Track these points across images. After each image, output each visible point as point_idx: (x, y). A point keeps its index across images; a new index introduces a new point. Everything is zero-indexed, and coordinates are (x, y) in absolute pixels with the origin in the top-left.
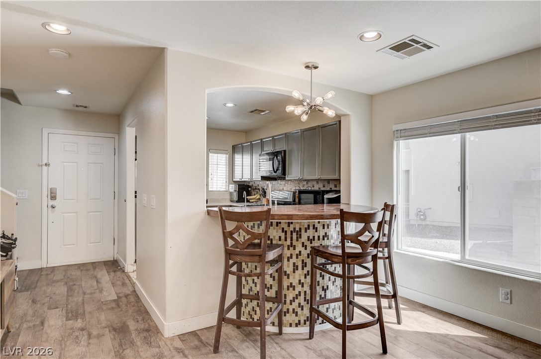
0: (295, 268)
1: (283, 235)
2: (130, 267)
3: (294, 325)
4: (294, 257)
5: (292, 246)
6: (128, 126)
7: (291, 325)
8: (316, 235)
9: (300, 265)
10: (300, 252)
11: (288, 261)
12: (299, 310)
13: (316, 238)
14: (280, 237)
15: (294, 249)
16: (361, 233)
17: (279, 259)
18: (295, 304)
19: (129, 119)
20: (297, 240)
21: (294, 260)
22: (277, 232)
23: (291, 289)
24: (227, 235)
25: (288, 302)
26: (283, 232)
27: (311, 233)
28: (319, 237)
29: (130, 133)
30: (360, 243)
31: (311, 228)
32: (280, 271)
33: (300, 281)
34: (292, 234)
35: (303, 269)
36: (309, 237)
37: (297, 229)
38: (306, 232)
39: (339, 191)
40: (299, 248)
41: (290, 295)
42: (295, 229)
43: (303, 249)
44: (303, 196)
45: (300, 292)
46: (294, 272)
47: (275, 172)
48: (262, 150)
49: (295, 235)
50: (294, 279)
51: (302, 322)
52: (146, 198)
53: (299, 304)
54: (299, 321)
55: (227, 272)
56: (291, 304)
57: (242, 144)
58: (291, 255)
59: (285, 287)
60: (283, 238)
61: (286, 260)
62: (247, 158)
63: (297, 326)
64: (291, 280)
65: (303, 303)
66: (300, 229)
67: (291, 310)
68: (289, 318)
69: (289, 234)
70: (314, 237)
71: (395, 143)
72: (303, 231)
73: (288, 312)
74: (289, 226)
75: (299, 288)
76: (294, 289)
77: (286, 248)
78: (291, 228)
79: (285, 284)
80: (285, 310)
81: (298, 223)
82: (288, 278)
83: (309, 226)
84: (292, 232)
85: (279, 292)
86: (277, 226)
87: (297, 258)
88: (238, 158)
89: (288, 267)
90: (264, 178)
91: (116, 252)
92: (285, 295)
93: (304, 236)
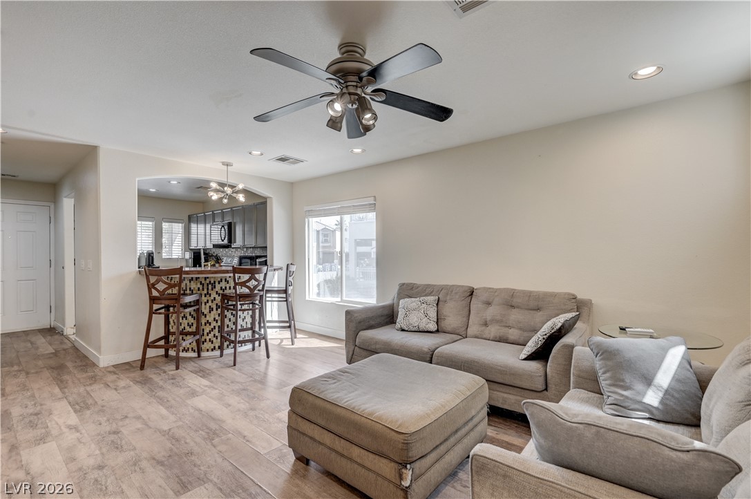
0: (211, 309)
1: (201, 287)
2: (69, 330)
3: (210, 350)
4: (210, 302)
5: (208, 294)
6: (65, 197)
7: (208, 350)
8: (228, 286)
9: (214, 307)
10: (215, 298)
11: (205, 304)
12: (214, 339)
13: (228, 288)
14: (199, 288)
15: (210, 296)
16: (248, 281)
17: (197, 302)
18: (211, 336)
19: (66, 191)
20: (212, 290)
21: (210, 303)
22: (197, 284)
23: (208, 325)
24: (151, 287)
25: (205, 334)
26: (201, 284)
27: (223, 284)
28: (230, 287)
29: (68, 204)
30: (248, 287)
31: (224, 281)
32: (197, 311)
33: (214, 319)
34: (208, 286)
35: (217, 310)
36: (221, 288)
37: (212, 282)
38: (219, 283)
39: (266, 256)
40: (214, 295)
41: (207, 329)
42: (210, 282)
43: (217, 296)
44: (243, 261)
45: (215, 327)
46: (210, 312)
47: (223, 241)
48: (214, 221)
49: (210, 287)
50: (210, 318)
51: (217, 347)
52: (83, 263)
53: (214, 335)
54: (215, 347)
55: (151, 313)
56: (208, 335)
57: (196, 214)
58: (208, 301)
59: (203, 324)
60: (201, 288)
61: (203, 304)
62: (201, 227)
63: (212, 350)
64: (208, 318)
65: (217, 334)
66: (215, 282)
67: (208, 340)
68: (207, 345)
69: (205, 286)
70: (226, 287)
71: (306, 220)
72: (217, 283)
73: (206, 341)
74: (205, 280)
75: (214, 324)
76: (210, 325)
77: (203, 296)
78: (208, 281)
79: (203, 321)
80: (203, 339)
81: (212, 277)
82: (206, 317)
83: (221, 280)
84: (208, 284)
85: (198, 328)
86: (196, 280)
87: (212, 302)
88: (194, 226)
89: (205, 309)
90: (215, 246)
91: (53, 319)
92: (203, 330)
93: (218, 287)
